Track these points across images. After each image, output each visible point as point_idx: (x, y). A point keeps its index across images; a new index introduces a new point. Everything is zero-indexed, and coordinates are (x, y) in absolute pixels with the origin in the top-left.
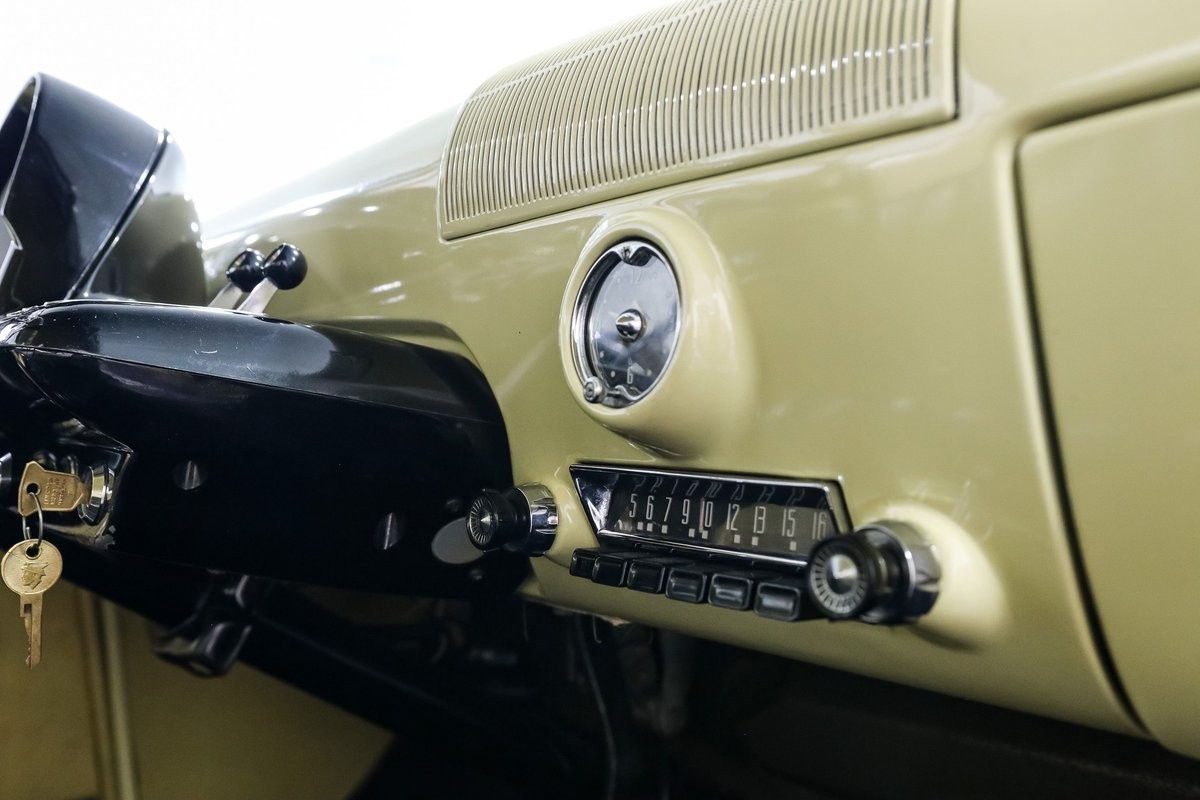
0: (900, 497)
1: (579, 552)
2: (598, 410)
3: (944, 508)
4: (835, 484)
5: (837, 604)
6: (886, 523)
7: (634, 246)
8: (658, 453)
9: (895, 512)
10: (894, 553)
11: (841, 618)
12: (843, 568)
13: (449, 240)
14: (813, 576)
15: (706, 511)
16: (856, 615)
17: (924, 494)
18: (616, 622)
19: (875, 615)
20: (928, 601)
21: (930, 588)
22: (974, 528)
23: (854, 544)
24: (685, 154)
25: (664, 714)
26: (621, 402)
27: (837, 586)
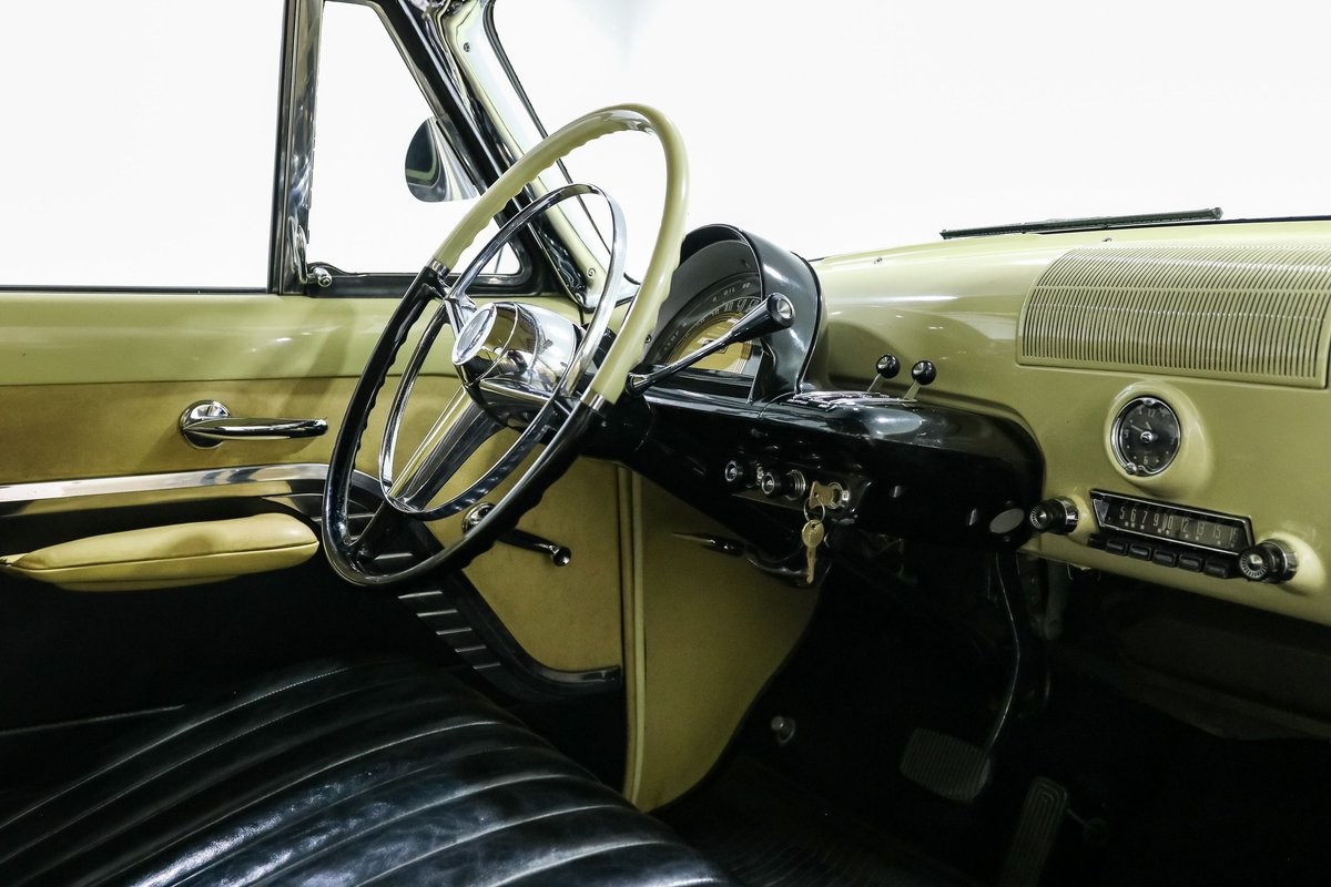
0: (1279, 529)
1: (1092, 536)
2: (1134, 478)
3: (1300, 536)
4: (1248, 520)
5: (1251, 573)
6: (1273, 540)
7: (1153, 401)
8: (1154, 495)
9: (1276, 535)
10: (1278, 554)
11: (1254, 580)
12: (1255, 560)
13: (1022, 364)
14: (1241, 562)
15: (1157, 516)
16: (1263, 578)
17: (1290, 528)
18: (1083, 568)
19: (1267, 579)
20: (1291, 575)
21: (1293, 570)
22: (1314, 545)
23: (1261, 551)
24: (1192, 365)
25: (1048, 625)
26: (1141, 473)
27: (1253, 567)
